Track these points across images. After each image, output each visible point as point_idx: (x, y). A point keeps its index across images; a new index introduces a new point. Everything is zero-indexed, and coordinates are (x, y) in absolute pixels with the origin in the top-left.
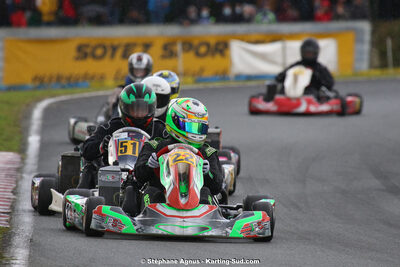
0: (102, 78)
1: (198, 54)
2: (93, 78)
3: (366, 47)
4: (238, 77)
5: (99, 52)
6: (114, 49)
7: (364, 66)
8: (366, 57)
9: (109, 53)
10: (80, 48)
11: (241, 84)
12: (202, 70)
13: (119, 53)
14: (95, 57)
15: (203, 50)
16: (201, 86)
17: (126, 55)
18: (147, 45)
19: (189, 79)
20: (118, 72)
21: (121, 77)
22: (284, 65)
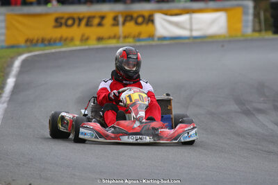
1: (137, 23)
2: (66, 40)
3: (250, 18)
6: (80, 20)
7: (249, 30)
8: (250, 24)
9: (77, 22)
10: (57, 20)
12: (140, 34)
13: (84, 22)
14: (67, 25)
15: (140, 20)
17: (88, 24)
18: (103, 18)
19: (131, 40)
20: (83, 35)
21: (84, 39)
22: (191, 30)
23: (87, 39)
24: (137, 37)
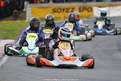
0: (60, 18)
1: (88, 11)
2: (57, 18)
5: (59, 11)
6: (64, 10)
9: (62, 11)
10: (53, 10)
12: (89, 16)
13: (65, 11)
14: (58, 12)
17: (67, 12)
18: (73, 9)
20: (65, 16)
24: (88, 17)
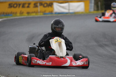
0: (16, 13)
1: (44, 7)
2: (13, 13)
3: (93, 5)
4: (56, 13)
5: (15, 6)
7: (92, 10)
8: (93, 7)
9: (18, 6)
10: (10, 5)
11: (56, 15)
13: (21, 6)
15: (45, 5)
16: (45, 15)
17: (23, 7)
18: (29, 4)
19: (42, 14)
20: (21, 12)
21: (21, 13)
22: (69, 10)
23: (23, 13)
